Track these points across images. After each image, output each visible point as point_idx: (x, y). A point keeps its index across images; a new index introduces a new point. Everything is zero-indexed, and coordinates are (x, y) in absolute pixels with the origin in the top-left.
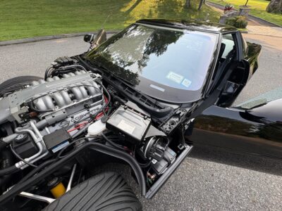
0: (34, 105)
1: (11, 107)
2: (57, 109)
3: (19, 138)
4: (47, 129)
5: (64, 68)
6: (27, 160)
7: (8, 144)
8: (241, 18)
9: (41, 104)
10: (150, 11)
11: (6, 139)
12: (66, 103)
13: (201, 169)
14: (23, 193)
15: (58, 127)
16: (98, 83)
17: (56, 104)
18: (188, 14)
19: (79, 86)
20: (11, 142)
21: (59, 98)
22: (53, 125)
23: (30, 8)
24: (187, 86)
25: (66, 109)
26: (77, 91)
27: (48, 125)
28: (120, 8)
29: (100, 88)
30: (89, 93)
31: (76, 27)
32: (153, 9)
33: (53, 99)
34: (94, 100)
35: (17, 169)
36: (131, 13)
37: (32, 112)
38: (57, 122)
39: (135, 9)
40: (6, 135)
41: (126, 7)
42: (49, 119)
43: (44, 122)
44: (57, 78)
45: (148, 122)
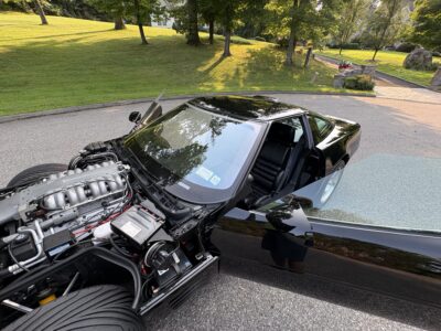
0: (44, 203)
1: (20, 204)
2: (68, 207)
3: (19, 238)
4: (52, 229)
5: (92, 156)
6: (22, 263)
7: (6, 245)
8: (365, 78)
9: (51, 202)
10: (237, 70)
11: (6, 239)
12: (79, 200)
13: (257, 297)
14: (7, 301)
15: (64, 227)
16: (122, 177)
17: (68, 201)
18: (289, 73)
19: (98, 181)
20: (10, 242)
21: (73, 195)
22: (60, 225)
23: (81, 70)
24: (215, 184)
25: (78, 207)
26: (95, 187)
27: (53, 225)
28: (197, 67)
29: (124, 183)
30: (109, 189)
31: (135, 91)
32: (241, 67)
33: (66, 196)
34: (116, 197)
35: (9, 273)
36: (211, 73)
37: (40, 210)
38: (64, 222)
39: (217, 67)
40: (7, 234)
41: (204, 65)
42: (56, 218)
43: (50, 221)
44: (79, 170)
45: (159, 225)
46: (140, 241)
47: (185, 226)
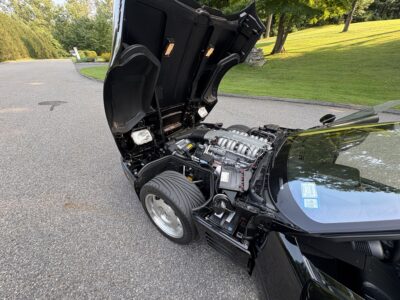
2: (223, 148)
3: (201, 148)
5: (263, 132)
9: (220, 141)
12: (230, 148)
16: (259, 152)
17: (225, 145)
19: (246, 145)
21: (229, 144)
24: (306, 206)
25: (227, 152)
26: (241, 147)
27: (213, 152)
29: (256, 156)
30: (246, 153)
37: (215, 142)
43: (214, 149)
45: (237, 189)
46: (221, 186)
47: (249, 207)
